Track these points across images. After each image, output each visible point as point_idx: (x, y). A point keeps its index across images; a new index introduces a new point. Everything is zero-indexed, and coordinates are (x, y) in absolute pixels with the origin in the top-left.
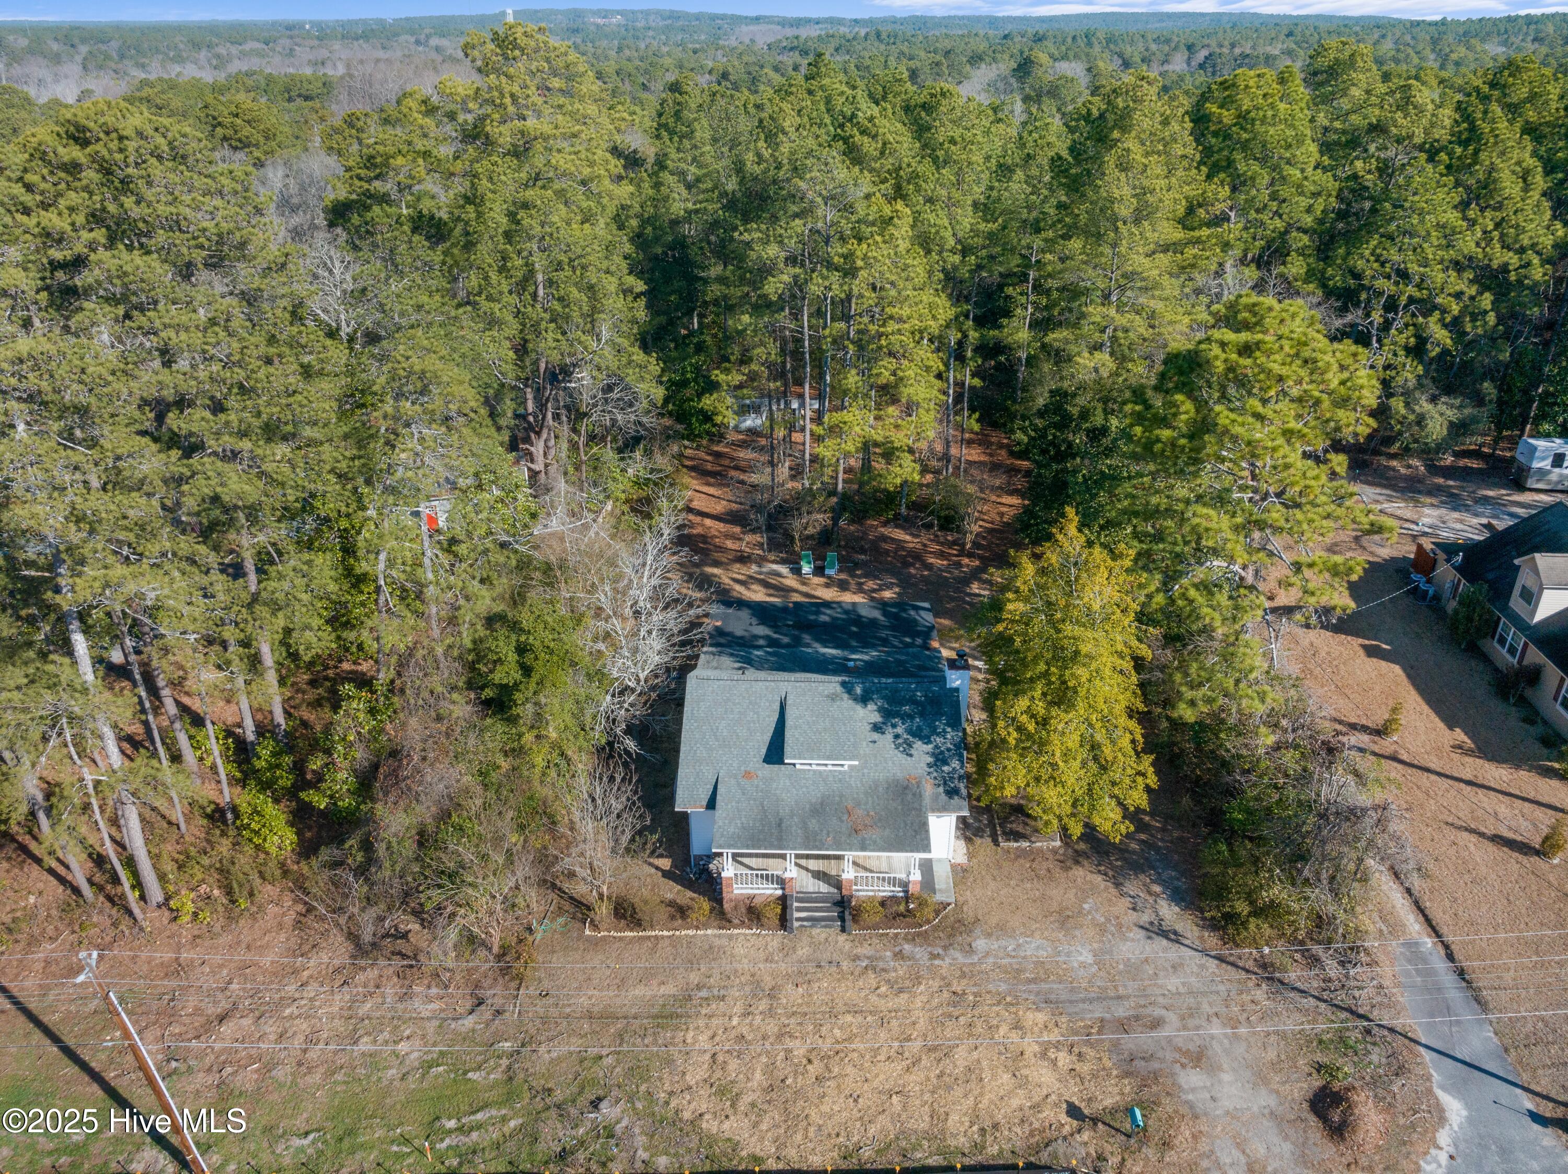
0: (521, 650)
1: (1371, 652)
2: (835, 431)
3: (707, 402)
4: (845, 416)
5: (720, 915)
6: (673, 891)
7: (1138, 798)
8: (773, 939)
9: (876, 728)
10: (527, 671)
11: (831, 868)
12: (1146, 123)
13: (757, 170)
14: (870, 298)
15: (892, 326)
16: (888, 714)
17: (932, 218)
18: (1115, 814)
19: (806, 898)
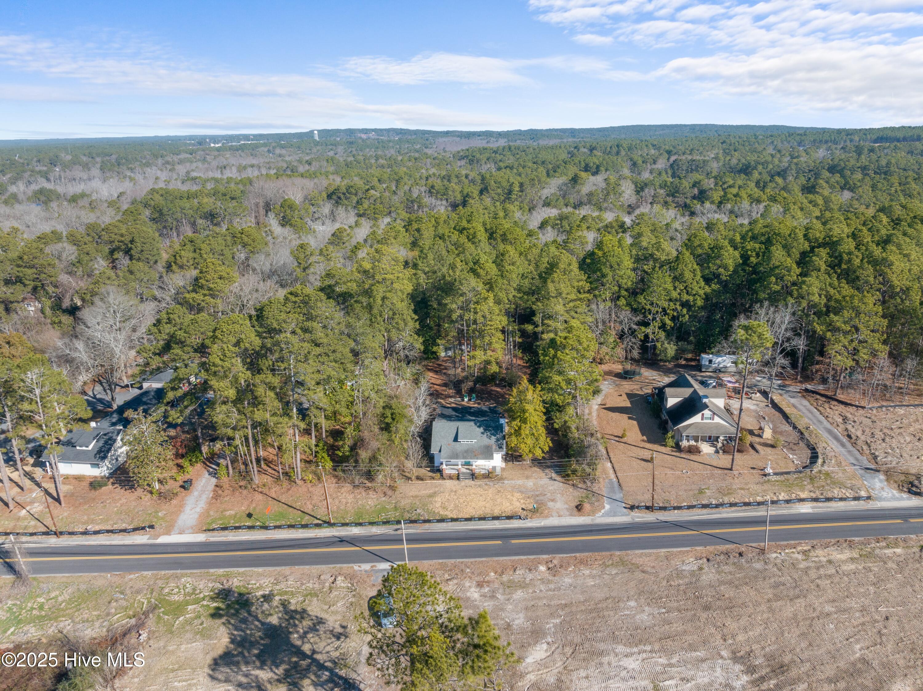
0: (392, 414)
1: (630, 418)
2: (474, 357)
3: (435, 349)
4: (476, 353)
5: (442, 477)
6: (431, 474)
7: (547, 449)
8: (456, 482)
9: (482, 433)
10: (393, 419)
11: (470, 467)
12: (563, 266)
13: (449, 279)
14: (482, 320)
15: (489, 327)
16: (485, 430)
17: (501, 294)
18: (540, 452)
19: (463, 473)
